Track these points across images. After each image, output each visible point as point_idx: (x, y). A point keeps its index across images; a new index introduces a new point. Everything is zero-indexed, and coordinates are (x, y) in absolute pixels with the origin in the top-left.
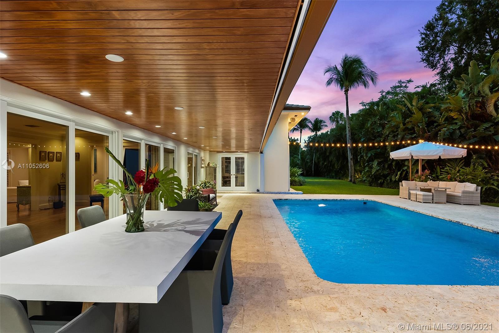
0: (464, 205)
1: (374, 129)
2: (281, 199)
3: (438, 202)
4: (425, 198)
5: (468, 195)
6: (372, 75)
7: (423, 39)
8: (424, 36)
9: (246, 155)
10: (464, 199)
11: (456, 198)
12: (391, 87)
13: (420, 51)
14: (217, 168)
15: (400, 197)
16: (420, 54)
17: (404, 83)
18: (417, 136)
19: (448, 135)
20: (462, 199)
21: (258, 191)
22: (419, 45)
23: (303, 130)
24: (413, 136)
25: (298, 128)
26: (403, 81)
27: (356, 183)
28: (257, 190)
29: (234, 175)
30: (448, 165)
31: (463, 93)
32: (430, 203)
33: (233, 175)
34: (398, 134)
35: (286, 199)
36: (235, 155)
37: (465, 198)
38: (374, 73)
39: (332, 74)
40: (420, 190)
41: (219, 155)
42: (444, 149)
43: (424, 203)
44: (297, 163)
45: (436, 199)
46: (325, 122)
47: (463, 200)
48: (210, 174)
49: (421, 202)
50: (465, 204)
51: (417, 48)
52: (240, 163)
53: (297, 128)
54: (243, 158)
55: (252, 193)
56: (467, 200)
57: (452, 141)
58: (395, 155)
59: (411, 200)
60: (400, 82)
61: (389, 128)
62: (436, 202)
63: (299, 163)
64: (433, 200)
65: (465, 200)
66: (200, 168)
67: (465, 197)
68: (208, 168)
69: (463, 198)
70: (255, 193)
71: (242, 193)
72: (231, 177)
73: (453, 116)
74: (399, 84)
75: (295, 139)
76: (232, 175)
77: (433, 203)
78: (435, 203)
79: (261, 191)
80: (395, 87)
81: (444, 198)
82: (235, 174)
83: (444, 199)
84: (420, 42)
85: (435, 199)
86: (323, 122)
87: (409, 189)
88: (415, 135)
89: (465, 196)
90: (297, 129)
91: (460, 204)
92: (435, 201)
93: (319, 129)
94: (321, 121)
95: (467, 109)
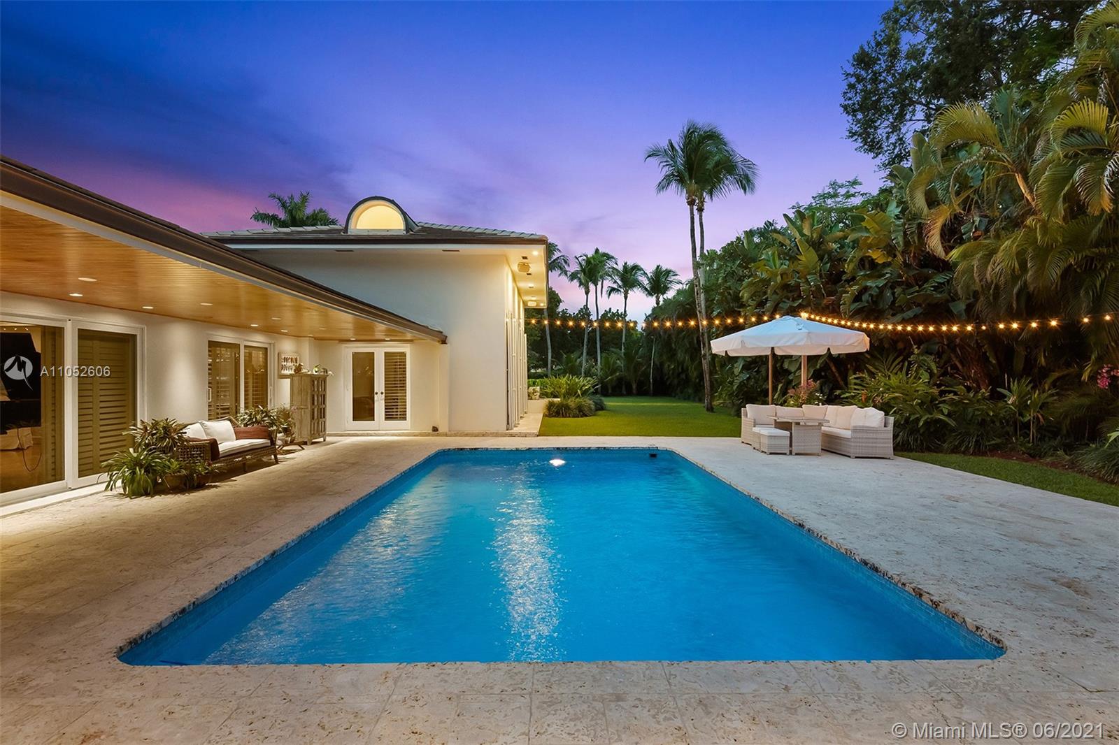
0: (856, 457)
1: (730, 288)
2: (462, 449)
3: (803, 452)
4: (773, 442)
5: (865, 435)
6: (745, 169)
7: (851, 86)
8: (853, 80)
9: (407, 347)
10: (856, 444)
11: (845, 442)
12: (813, 197)
13: (848, 113)
14: (328, 378)
15: (743, 442)
16: (849, 122)
17: (842, 186)
18: (804, 303)
19: (868, 302)
20: (853, 444)
21: (435, 429)
22: (842, 101)
23: (629, 292)
24: (796, 305)
25: (620, 287)
26: (840, 182)
27: (715, 410)
28: (434, 427)
29: (382, 393)
30: (871, 368)
31: (897, 207)
32: (785, 454)
33: (379, 393)
34: (767, 300)
35: (475, 449)
36: (385, 347)
37: (860, 442)
38: (749, 163)
39: (662, 162)
40: (773, 426)
41: (347, 347)
42: (809, 333)
43: (771, 454)
44: (617, 365)
45: (798, 446)
46: (677, 275)
47: (854, 446)
48: (301, 391)
49: (765, 453)
50: (857, 455)
51: (842, 107)
52: (396, 365)
53: (616, 287)
54: (403, 355)
55: (421, 435)
56: (862, 446)
57: (876, 315)
58: (720, 346)
59: (754, 449)
60: (834, 184)
61: (751, 284)
62: (797, 452)
63: (622, 365)
64: (791, 446)
65: (859, 446)
66: (276, 376)
67: (858, 440)
68: (296, 379)
69: (854, 442)
70: (428, 435)
71: (396, 436)
72: (375, 399)
73: (876, 259)
74: (831, 190)
75: (620, 312)
76: (377, 393)
77: (791, 453)
78: (797, 454)
79: (441, 430)
80: (824, 196)
81: (816, 443)
82: (384, 392)
83: (817, 445)
84: (845, 93)
85: (797, 444)
86: (672, 274)
87: (754, 422)
88: (800, 301)
89: (859, 438)
90: (618, 290)
91: (849, 457)
92: (795, 450)
93: (665, 290)
94: (668, 272)
95: (899, 242)
